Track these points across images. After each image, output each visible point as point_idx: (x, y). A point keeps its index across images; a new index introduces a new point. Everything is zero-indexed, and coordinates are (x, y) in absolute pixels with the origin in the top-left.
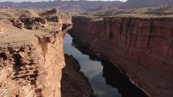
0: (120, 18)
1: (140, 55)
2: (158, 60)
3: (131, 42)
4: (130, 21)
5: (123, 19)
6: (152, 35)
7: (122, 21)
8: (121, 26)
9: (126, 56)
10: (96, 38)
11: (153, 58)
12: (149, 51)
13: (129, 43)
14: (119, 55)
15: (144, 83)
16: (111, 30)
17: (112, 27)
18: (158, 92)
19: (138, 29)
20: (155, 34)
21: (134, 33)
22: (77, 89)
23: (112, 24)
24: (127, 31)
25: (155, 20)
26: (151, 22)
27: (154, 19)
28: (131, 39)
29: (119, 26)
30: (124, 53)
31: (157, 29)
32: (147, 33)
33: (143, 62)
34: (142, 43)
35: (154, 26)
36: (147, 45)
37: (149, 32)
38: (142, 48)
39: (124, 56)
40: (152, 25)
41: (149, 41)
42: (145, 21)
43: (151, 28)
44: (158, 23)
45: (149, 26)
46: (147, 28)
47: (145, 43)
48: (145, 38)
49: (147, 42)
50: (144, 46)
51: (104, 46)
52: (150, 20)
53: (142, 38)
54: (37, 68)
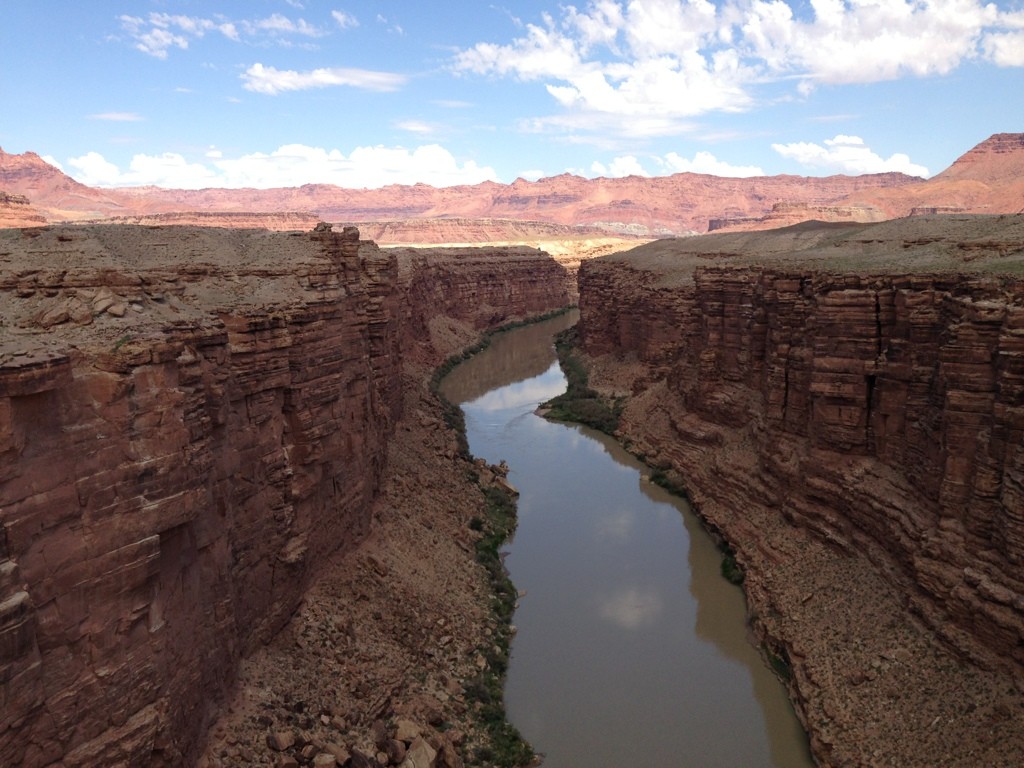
0: (765, 273)
1: (818, 482)
2: (896, 519)
3: (785, 405)
6: (883, 375)
9: (761, 488)
11: (876, 504)
12: (868, 464)
14: (731, 480)
15: (796, 648)
17: (727, 321)
18: (846, 706)
20: (894, 365)
21: (802, 360)
22: (402, 645)
23: (727, 307)
25: (898, 285)
26: (877, 297)
27: (894, 281)
28: (786, 389)
30: (754, 469)
31: (907, 336)
32: (857, 361)
33: (832, 525)
34: (831, 414)
35: (893, 322)
36: (855, 428)
37: (865, 355)
38: (833, 445)
39: (754, 483)
40: (883, 316)
41: (870, 404)
42: (847, 292)
43: (879, 335)
44: (909, 301)
45: (867, 323)
46: (858, 330)
47: (845, 417)
48: (847, 390)
49: (856, 412)
50: (843, 435)
51: (681, 426)
52: (872, 286)
53: (827, 388)
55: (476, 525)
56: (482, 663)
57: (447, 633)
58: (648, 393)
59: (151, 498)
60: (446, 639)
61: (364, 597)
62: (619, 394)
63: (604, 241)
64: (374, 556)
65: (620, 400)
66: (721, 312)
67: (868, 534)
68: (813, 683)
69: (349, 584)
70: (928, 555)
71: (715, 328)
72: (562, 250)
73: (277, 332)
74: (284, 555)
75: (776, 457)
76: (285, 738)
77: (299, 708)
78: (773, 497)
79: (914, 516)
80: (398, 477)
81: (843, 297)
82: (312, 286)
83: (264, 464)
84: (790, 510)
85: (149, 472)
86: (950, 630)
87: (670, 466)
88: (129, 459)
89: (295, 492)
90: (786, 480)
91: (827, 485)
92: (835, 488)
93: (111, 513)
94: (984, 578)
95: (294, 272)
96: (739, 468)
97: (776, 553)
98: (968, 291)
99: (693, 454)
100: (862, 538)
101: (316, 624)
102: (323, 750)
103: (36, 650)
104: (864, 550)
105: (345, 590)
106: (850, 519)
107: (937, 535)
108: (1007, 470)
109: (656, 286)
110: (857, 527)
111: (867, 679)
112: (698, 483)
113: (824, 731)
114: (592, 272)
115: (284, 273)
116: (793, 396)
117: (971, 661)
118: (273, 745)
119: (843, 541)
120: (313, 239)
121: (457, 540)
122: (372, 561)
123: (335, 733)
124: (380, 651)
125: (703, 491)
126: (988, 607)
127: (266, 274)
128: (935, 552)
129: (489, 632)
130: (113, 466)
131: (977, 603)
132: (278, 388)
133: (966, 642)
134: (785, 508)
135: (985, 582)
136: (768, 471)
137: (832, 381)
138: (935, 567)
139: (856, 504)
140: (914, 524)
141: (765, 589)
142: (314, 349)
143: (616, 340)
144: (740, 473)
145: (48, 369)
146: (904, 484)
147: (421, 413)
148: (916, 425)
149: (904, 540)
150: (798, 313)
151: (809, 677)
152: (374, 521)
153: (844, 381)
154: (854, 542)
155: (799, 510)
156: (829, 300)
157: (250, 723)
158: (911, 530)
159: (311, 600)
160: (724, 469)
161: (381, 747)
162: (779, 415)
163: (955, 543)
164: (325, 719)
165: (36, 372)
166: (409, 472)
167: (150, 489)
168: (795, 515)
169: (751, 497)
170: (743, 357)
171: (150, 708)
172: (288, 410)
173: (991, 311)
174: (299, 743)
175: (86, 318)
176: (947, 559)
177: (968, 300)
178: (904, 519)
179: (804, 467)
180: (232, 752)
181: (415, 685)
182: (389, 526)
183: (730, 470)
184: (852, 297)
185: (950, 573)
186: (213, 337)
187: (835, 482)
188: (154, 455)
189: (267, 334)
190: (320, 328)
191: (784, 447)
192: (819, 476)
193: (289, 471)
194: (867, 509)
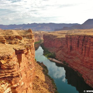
0: (78, 36)
4: (84, 38)
5: (80, 36)
7: (79, 37)
8: (78, 42)
9: (82, 64)
10: (60, 50)
13: (84, 54)
14: (77, 63)
16: (71, 44)
17: (72, 42)
19: (90, 44)
21: (87, 47)
22: (45, 87)
23: (72, 40)
24: (83, 45)
28: (85, 51)
29: (77, 41)
30: (80, 61)
39: (81, 63)
51: (66, 56)
54: (13, 72)
58: (59, 52)
59: (31, 68)
65: (54, 53)
75: (84, 60)
78: (84, 65)
85: (31, 65)
87: (65, 62)
97: (86, 72)
99: (69, 60)
109: (57, 37)
112: (71, 64)
114: (46, 36)
141: (86, 76)
168: (88, 67)
170: (75, 47)
191: (85, 58)
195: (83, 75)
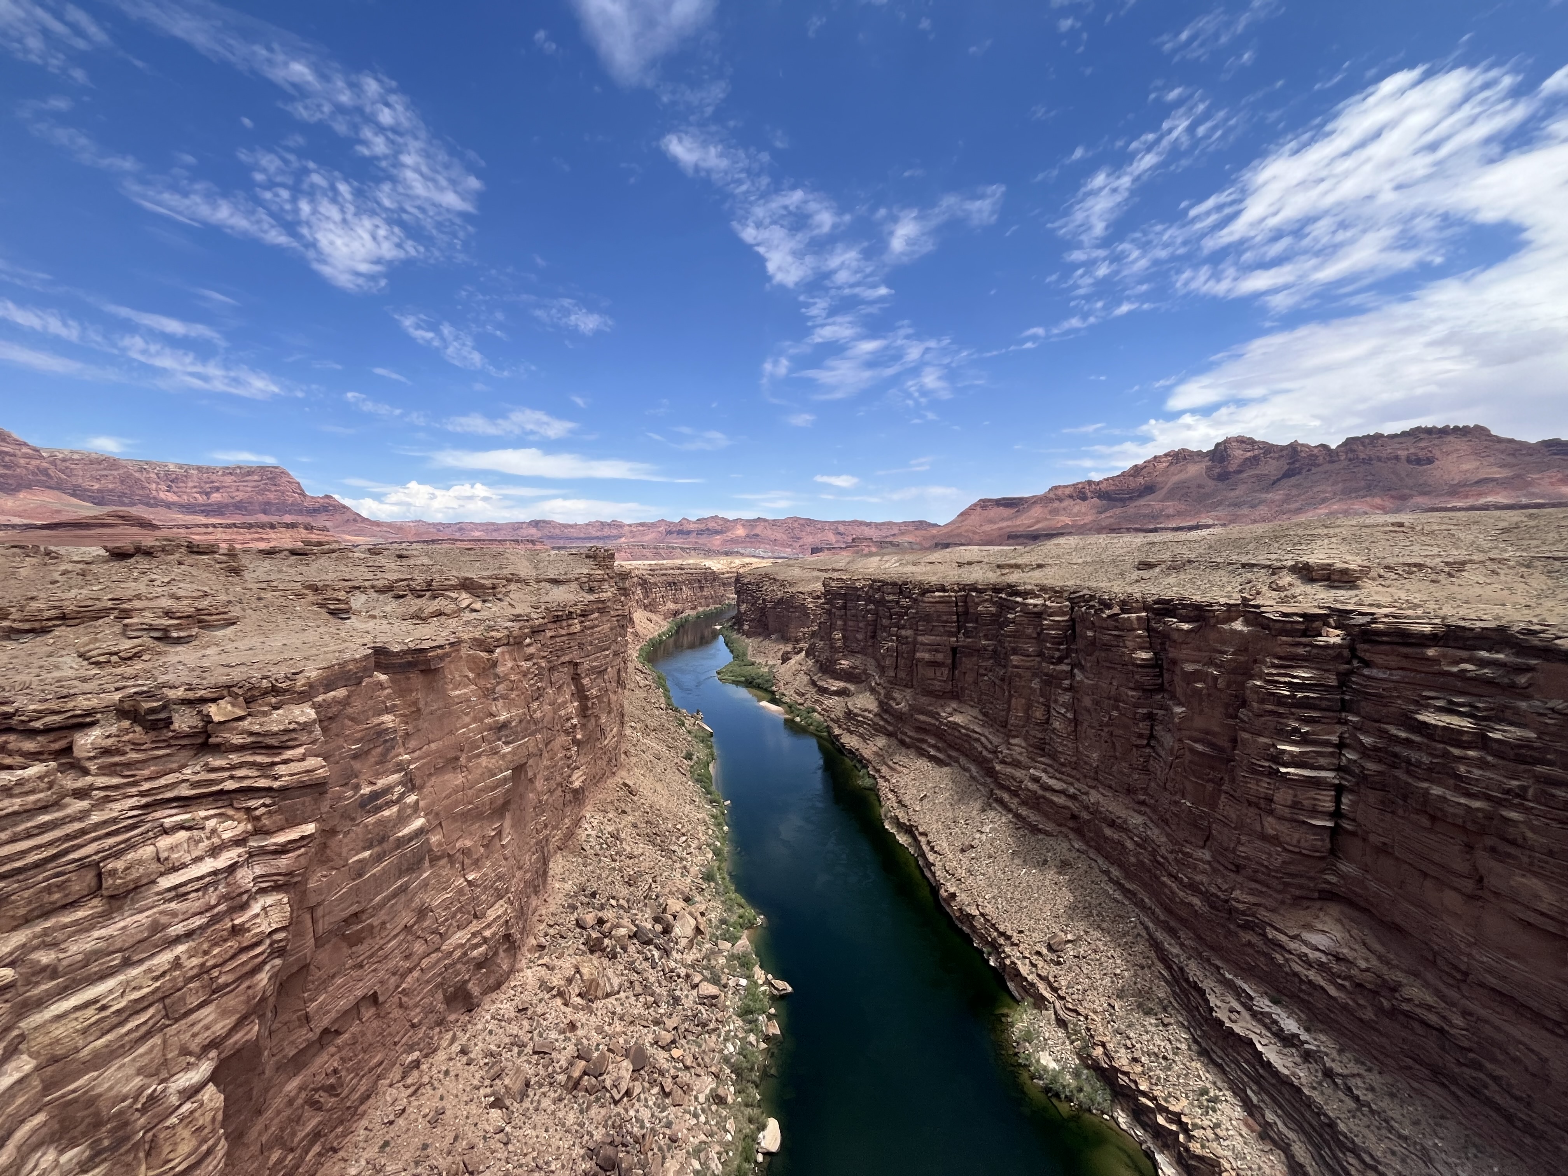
1: (922, 718)
2: (978, 740)
3: (896, 667)
6: (963, 647)
9: (882, 723)
11: (963, 731)
12: (954, 705)
15: (921, 830)
18: (961, 866)
20: (969, 640)
21: (908, 638)
22: (654, 845)
25: (969, 590)
26: (956, 597)
31: (977, 622)
32: (944, 638)
33: (933, 746)
34: (930, 673)
35: (966, 613)
36: (945, 681)
37: (950, 634)
38: (930, 693)
39: (877, 720)
40: (960, 609)
41: (954, 666)
42: (937, 594)
43: (958, 621)
44: (977, 600)
45: (951, 614)
46: (945, 618)
47: (938, 674)
48: (940, 657)
49: (946, 671)
50: (937, 685)
51: (819, 683)
52: (953, 590)
53: (927, 656)
54: (285, 762)
55: (689, 756)
56: (710, 855)
57: (683, 835)
58: (792, 661)
59: (507, 743)
60: (684, 838)
61: (624, 812)
62: (770, 663)
63: (747, 560)
64: (627, 781)
65: (772, 666)
66: (844, 607)
67: (958, 750)
68: (935, 852)
69: (612, 802)
70: (1003, 762)
71: (841, 618)
72: (720, 566)
73: (570, 622)
74: (571, 783)
75: (891, 702)
76: (590, 918)
77: (593, 895)
78: (890, 728)
79: (990, 737)
80: (633, 724)
81: (935, 597)
82: (591, 590)
83: (560, 717)
84: (904, 737)
85: (505, 725)
86: (1023, 811)
87: (814, 710)
88: (492, 715)
89: (579, 737)
90: (900, 717)
91: (928, 720)
92: (933, 721)
93: (479, 756)
94: (1043, 775)
95: (577, 579)
96: (865, 710)
97: (897, 766)
98: (1018, 594)
99: (830, 702)
100: (954, 754)
101: (594, 833)
102: (618, 926)
103: (427, 863)
104: (957, 761)
105: (610, 807)
106: (945, 741)
107: (1009, 749)
108: (1053, 705)
109: (794, 590)
110: (950, 746)
111: (972, 847)
112: (837, 721)
113: (948, 884)
114: (746, 581)
115: (569, 581)
116: (902, 662)
117: (1040, 831)
118: (579, 924)
119: (940, 756)
120: (587, 557)
121: (678, 767)
122: (625, 785)
123: (621, 912)
124: (640, 851)
125: (840, 727)
126: (1048, 795)
127: (555, 582)
128: (1008, 760)
129: (710, 832)
130: (481, 720)
131: (1040, 792)
132: (570, 662)
133: (1033, 817)
134: (900, 736)
135: (1044, 777)
136: (886, 711)
137: (930, 651)
138: (1009, 770)
139: (950, 731)
140: (991, 743)
141: (892, 791)
142: (592, 634)
143: (765, 627)
144: (866, 714)
145: (448, 649)
146: (981, 717)
147: (638, 678)
148: (986, 678)
149: (985, 753)
150: (903, 607)
151: (932, 848)
152: (623, 756)
153: (937, 651)
154: (950, 756)
155: (910, 737)
156: (926, 599)
157: (561, 909)
158: (989, 746)
159: (588, 816)
160: (855, 711)
161: (657, 920)
162: (893, 674)
163: (1021, 754)
164: (613, 902)
165: (439, 651)
166: (640, 721)
167: (506, 736)
168: (907, 740)
169: (875, 730)
170: (860, 636)
171: (501, 902)
172: (576, 678)
173: (1035, 606)
174: (601, 922)
175: (455, 612)
176: (1016, 764)
177: (1019, 599)
178: (983, 739)
179: (912, 708)
180: (552, 931)
181: (666, 874)
182: (634, 760)
183: (859, 712)
184: (940, 597)
185: (1019, 774)
186: (539, 626)
187: (933, 717)
188: (509, 711)
189: (564, 623)
190: (596, 619)
191: (896, 695)
192: (922, 713)
193: (575, 721)
194: (957, 734)
195: (879, 780)
